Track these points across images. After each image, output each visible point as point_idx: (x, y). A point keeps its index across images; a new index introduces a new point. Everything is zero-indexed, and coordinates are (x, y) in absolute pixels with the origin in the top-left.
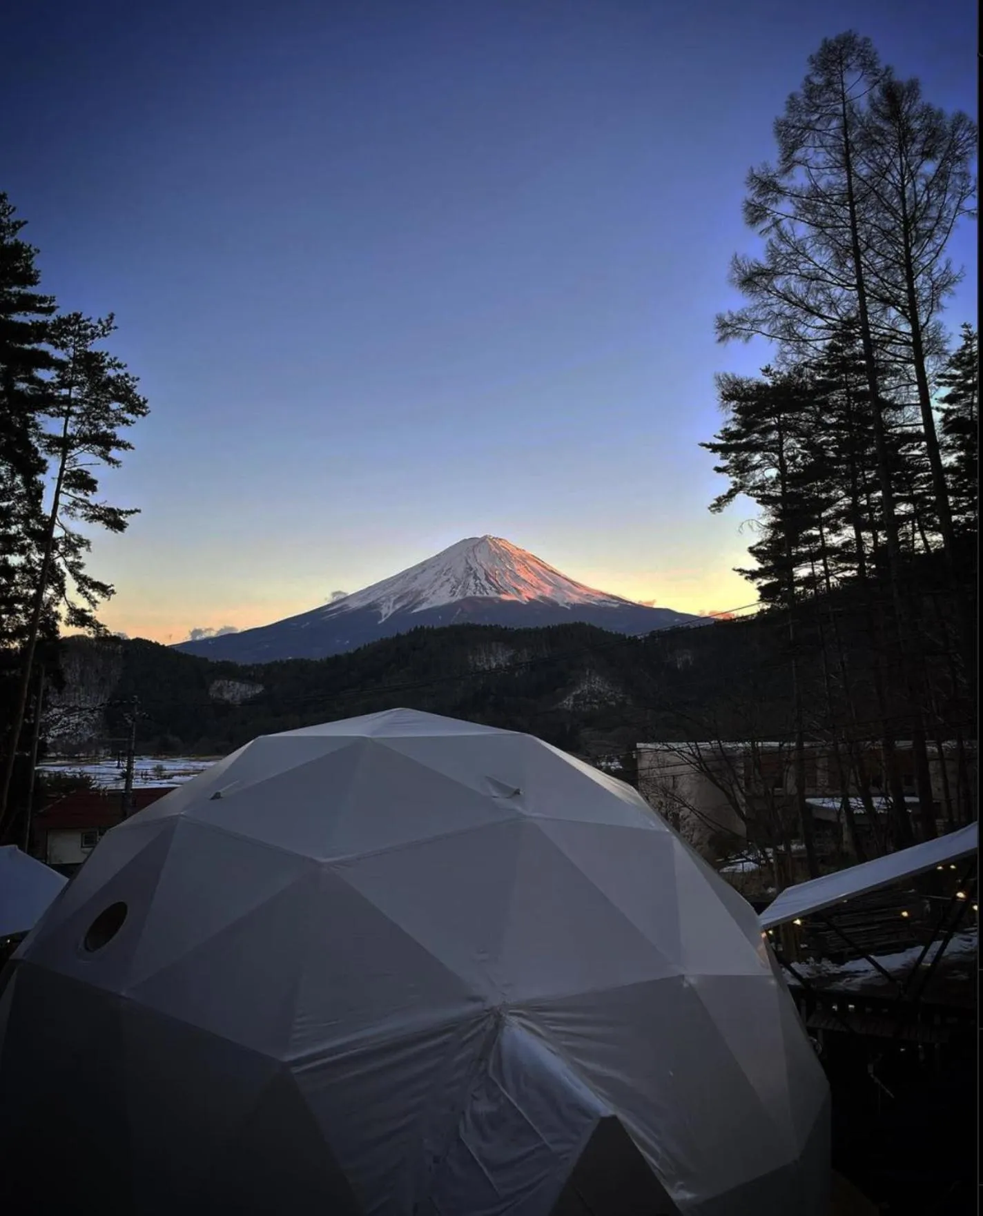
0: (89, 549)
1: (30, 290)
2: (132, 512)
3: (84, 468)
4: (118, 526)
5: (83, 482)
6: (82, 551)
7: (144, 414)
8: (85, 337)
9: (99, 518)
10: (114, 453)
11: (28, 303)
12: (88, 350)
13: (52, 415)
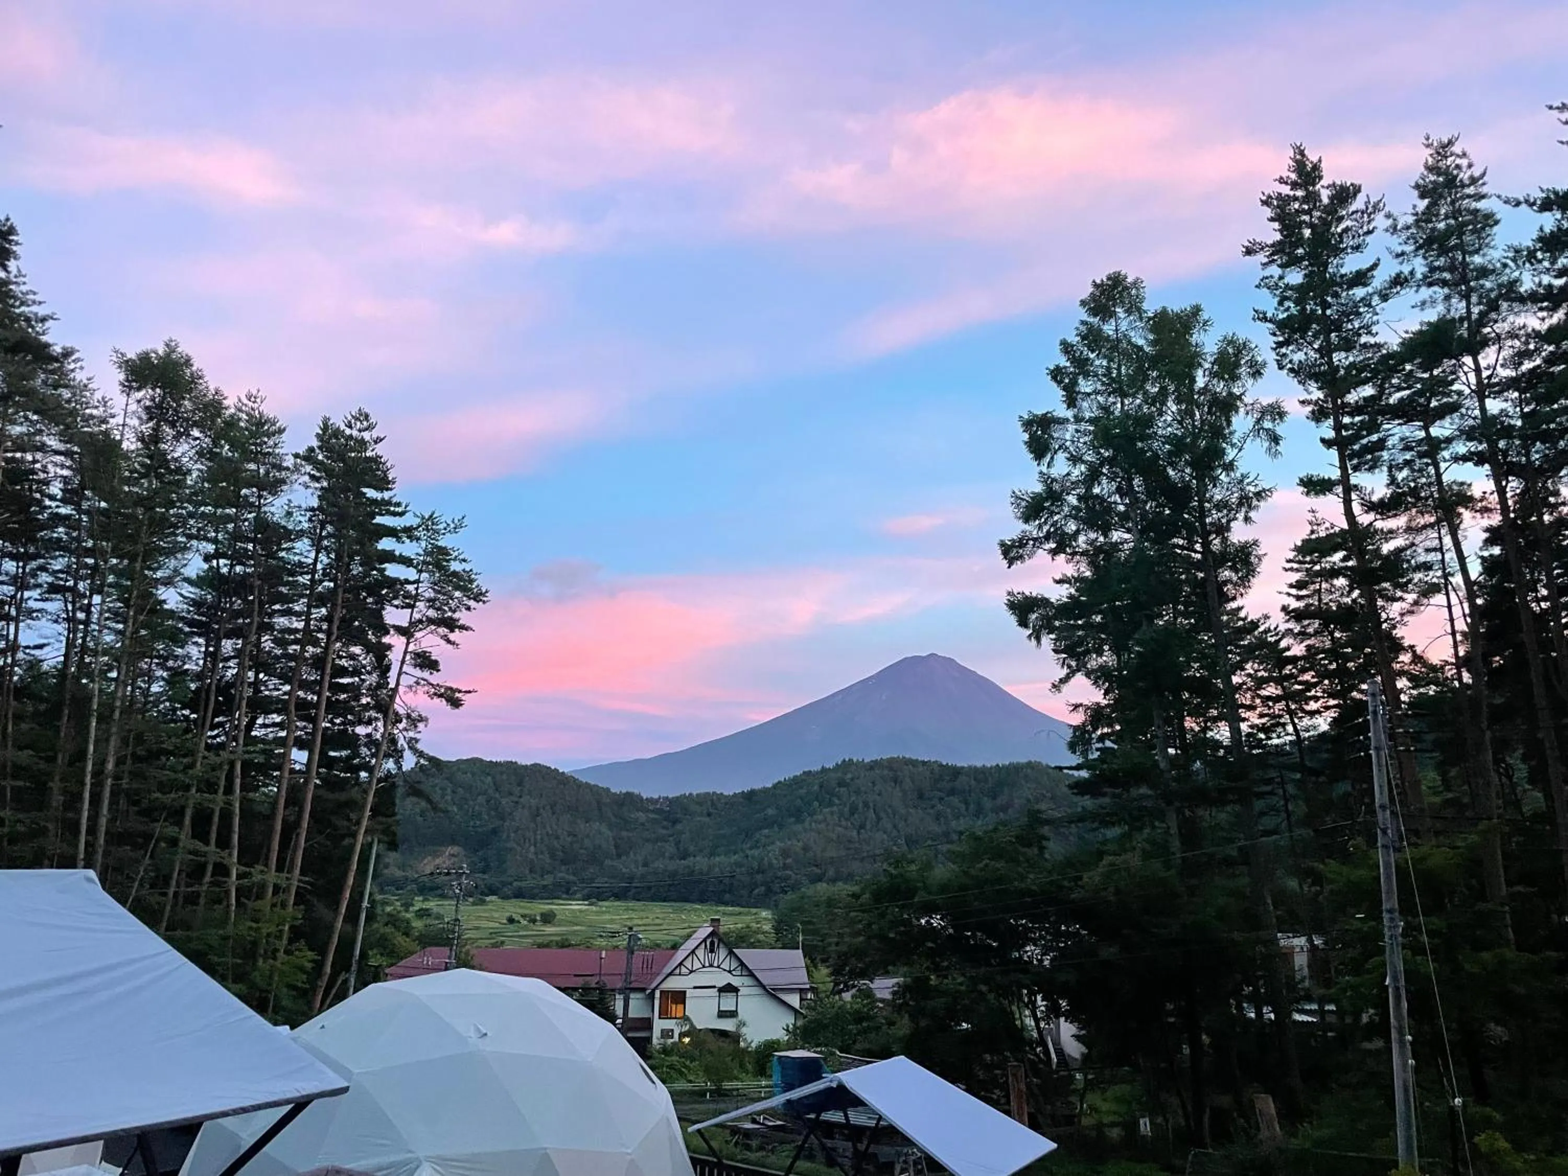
0: (426, 726)
1: (386, 495)
2: (469, 692)
3: (428, 650)
4: (455, 703)
5: (426, 662)
6: (421, 726)
7: (484, 602)
8: (437, 532)
9: (441, 696)
10: (455, 636)
11: (385, 507)
12: (439, 544)
13: (397, 607)
